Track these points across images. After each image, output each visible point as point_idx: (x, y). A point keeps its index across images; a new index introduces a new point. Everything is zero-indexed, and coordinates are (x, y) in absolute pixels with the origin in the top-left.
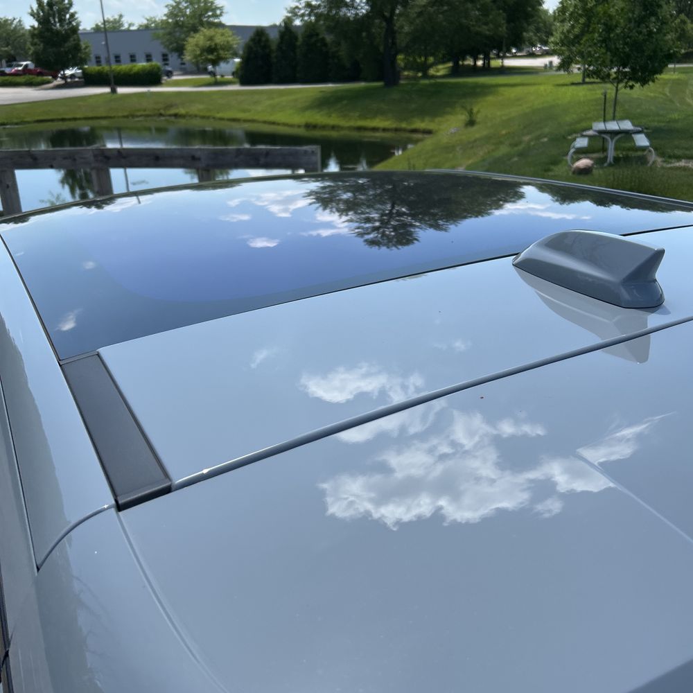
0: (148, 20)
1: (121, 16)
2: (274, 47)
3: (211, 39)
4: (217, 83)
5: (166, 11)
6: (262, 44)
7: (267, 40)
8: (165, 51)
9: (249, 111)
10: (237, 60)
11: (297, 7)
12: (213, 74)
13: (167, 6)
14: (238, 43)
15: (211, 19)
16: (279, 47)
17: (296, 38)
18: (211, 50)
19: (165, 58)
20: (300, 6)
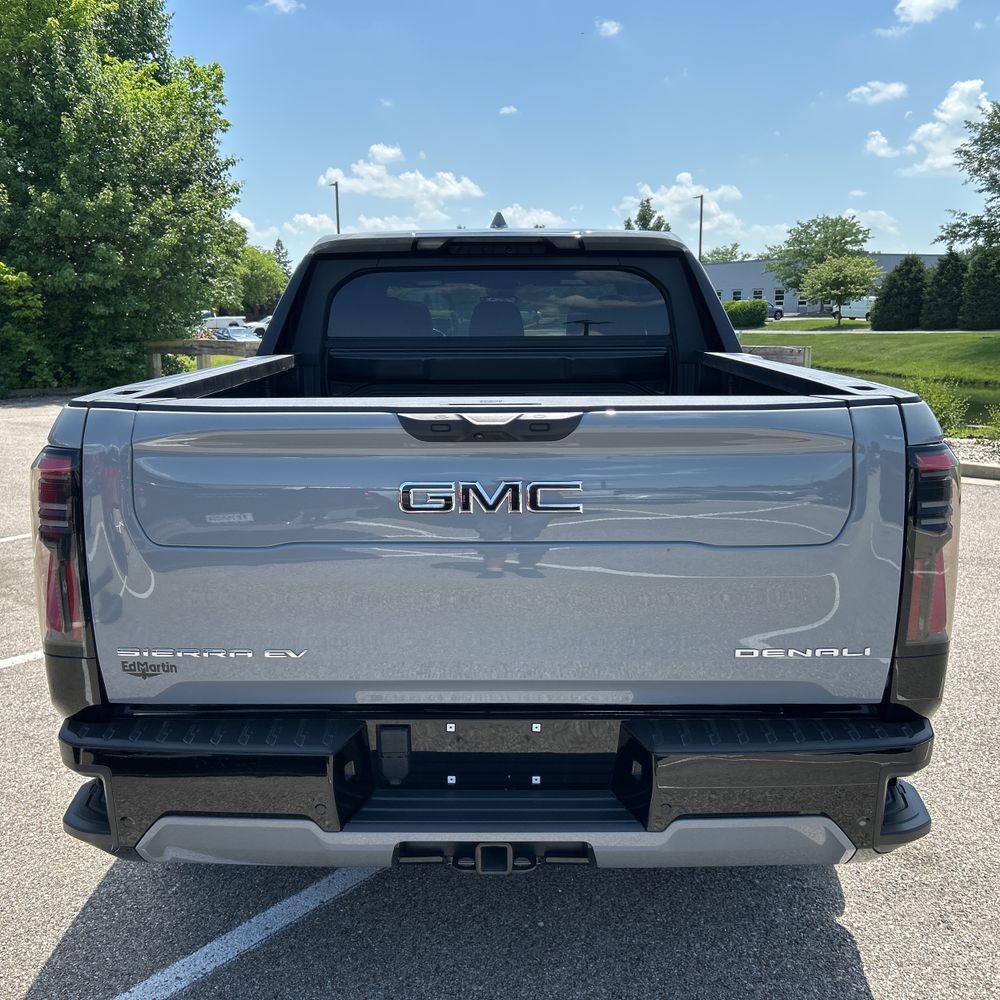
0: (770, 249)
1: (736, 246)
2: (928, 280)
3: (840, 270)
4: (839, 327)
5: (788, 237)
6: (911, 276)
7: (921, 271)
8: (780, 286)
9: (869, 359)
10: (873, 298)
11: (959, 225)
12: (837, 315)
13: (790, 232)
14: (878, 275)
15: (849, 247)
16: (936, 281)
17: (965, 269)
18: (836, 284)
19: (779, 296)
20: (964, 224)
